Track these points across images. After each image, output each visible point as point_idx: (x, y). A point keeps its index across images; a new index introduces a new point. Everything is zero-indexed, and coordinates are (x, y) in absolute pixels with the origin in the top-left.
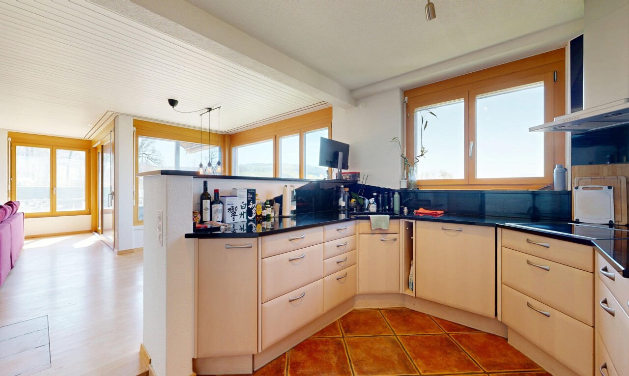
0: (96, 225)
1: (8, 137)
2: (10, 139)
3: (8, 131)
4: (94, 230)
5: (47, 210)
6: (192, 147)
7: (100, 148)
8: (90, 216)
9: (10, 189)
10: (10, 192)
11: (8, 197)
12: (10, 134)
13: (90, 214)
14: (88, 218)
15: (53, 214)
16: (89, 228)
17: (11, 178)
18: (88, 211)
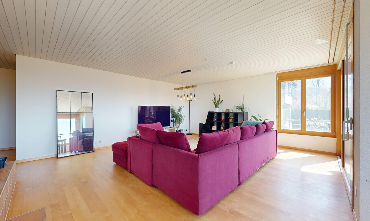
3: (277, 73)
4: (339, 154)
8: (336, 139)
9: (277, 112)
10: (277, 114)
12: (278, 75)
14: (334, 141)
15: (303, 133)
17: (278, 104)
18: (333, 134)
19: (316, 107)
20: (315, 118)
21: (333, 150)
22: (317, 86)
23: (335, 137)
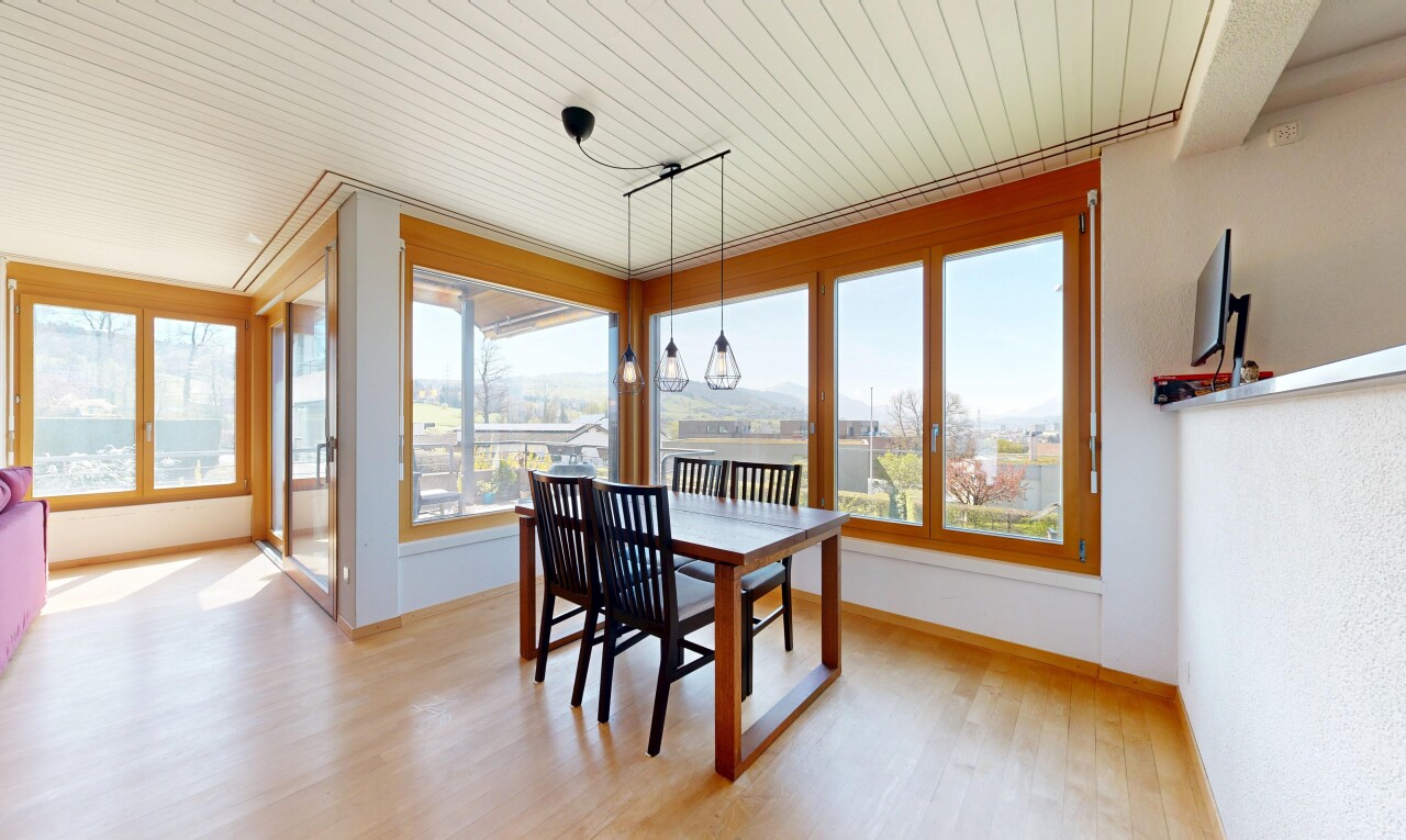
0: (266, 523)
1: (8, 277)
2: (13, 283)
3: (9, 259)
4: (260, 537)
5: (127, 484)
6: (501, 325)
7: (282, 313)
8: (250, 498)
9: (12, 428)
10: (13, 436)
11: (8, 450)
12: (16, 270)
13: (249, 494)
14: (244, 504)
15: (144, 495)
16: (245, 531)
17: (17, 394)
18: (243, 488)
19: (109, 407)
20: (114, 450)
21: (244, 529)
22: (102, 325)
23: (248, 493)
